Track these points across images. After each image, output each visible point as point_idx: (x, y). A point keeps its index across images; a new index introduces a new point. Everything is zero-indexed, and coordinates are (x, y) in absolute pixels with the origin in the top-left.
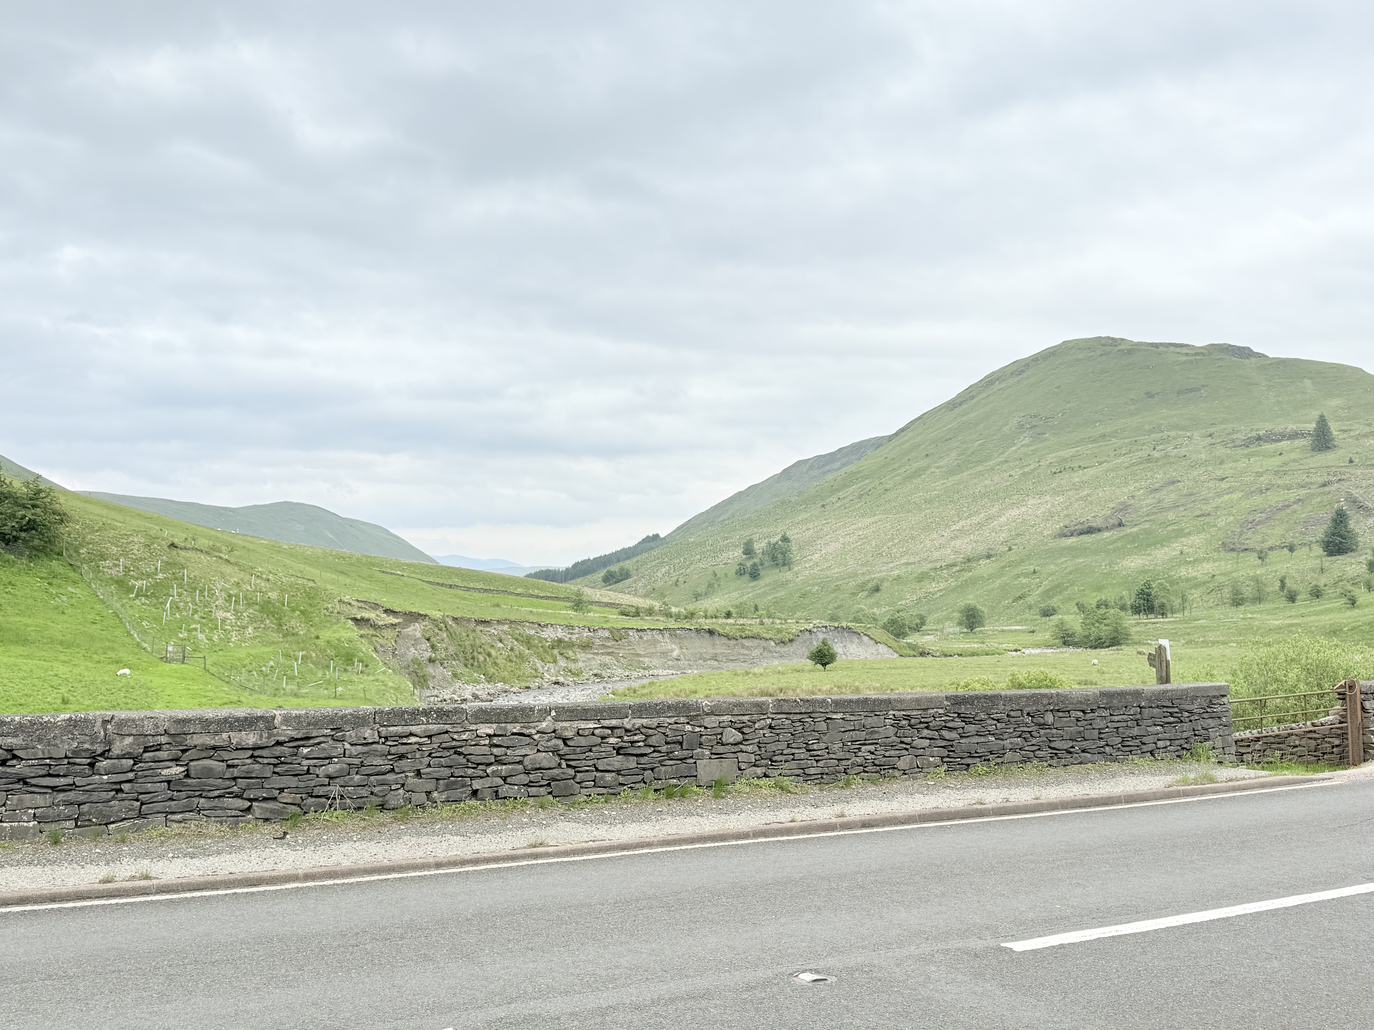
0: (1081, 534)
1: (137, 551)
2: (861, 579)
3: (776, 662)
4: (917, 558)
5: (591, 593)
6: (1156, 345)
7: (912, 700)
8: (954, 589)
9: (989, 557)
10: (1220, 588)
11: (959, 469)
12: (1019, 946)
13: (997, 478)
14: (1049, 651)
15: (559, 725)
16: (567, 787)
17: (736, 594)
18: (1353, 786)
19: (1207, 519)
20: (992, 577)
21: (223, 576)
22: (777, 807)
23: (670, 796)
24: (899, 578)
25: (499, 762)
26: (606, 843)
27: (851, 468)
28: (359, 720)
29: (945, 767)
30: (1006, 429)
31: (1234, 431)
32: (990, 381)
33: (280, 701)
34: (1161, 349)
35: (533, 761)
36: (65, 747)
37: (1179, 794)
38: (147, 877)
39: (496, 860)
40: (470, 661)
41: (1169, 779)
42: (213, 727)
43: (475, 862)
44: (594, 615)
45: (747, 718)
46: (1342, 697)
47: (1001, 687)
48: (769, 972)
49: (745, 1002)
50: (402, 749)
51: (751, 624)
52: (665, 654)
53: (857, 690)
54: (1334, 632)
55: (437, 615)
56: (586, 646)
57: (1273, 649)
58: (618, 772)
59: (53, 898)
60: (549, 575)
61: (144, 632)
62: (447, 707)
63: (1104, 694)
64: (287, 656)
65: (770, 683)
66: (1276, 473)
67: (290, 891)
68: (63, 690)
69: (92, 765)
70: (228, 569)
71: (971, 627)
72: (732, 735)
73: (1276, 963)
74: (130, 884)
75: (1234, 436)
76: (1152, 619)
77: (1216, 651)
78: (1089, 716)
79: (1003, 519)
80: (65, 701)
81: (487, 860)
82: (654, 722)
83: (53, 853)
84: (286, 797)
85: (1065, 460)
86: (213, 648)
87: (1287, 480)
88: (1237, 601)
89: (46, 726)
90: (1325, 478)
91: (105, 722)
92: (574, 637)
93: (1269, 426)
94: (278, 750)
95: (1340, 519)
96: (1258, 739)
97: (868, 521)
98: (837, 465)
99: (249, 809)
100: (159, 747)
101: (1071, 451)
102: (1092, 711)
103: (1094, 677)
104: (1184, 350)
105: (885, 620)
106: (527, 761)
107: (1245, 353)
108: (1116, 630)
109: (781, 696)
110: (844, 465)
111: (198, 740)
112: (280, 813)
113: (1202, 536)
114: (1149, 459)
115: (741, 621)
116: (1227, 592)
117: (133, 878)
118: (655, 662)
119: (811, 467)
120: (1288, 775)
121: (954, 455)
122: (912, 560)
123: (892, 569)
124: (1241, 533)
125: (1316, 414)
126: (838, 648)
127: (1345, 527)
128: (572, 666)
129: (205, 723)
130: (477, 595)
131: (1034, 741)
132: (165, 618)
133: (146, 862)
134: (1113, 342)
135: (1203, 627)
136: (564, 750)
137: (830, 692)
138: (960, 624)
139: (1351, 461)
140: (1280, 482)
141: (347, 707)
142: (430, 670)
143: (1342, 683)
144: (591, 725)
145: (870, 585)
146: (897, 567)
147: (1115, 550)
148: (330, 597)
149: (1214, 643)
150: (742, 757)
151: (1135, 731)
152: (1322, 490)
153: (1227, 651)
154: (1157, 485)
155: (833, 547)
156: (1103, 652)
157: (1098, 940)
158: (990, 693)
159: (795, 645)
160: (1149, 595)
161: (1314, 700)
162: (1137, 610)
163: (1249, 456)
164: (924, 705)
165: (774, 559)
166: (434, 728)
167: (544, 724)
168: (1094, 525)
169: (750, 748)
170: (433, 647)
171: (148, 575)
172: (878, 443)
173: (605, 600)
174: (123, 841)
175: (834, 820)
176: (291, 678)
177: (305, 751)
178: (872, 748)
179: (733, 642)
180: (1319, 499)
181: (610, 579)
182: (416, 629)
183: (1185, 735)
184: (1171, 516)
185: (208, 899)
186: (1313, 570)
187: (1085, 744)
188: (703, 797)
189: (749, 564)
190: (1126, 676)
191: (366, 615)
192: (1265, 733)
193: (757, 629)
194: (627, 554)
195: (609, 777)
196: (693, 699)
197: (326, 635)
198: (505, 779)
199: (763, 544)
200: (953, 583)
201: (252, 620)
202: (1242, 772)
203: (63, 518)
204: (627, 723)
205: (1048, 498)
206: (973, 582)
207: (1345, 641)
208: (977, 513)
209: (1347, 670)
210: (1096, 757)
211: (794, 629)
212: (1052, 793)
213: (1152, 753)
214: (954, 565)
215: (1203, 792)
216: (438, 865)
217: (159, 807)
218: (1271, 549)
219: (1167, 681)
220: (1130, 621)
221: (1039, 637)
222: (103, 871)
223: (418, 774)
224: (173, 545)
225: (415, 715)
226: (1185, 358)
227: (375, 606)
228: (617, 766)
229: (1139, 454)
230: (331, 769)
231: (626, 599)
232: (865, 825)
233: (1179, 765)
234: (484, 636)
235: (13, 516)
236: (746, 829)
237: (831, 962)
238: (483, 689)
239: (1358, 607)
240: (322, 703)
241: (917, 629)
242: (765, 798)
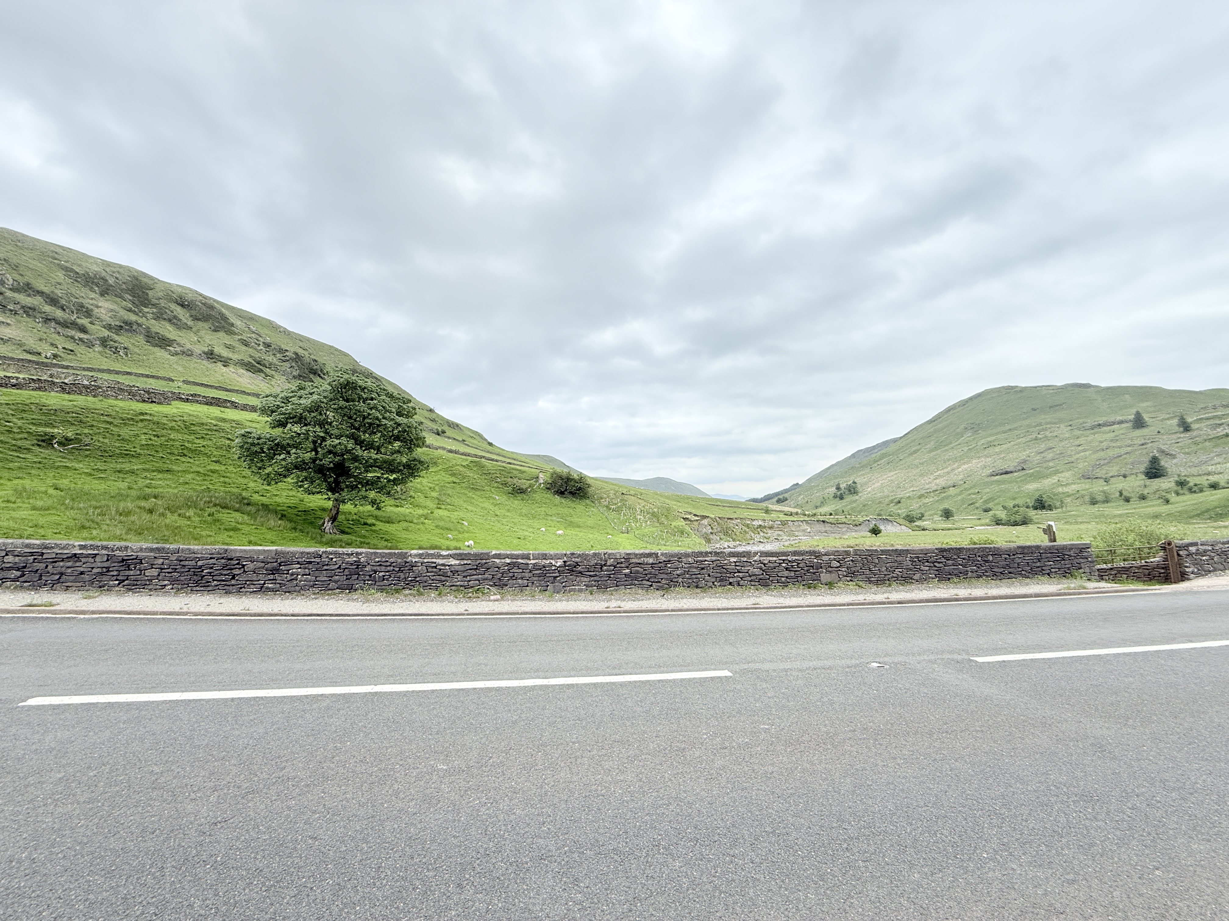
0: (1002, 474)
1: (612, 496)
2: (891, 498)
3: (853, 533)
4: (917, 489)
5: (771, 507)
6: (1036, 387)
7: (919, 550)
8: (938, 501)
9: (954, 486)
10: (1083, 496)
11: (936, 449)
12: (980, 660)
13: (955, 452)
14: (989, 527)
15: (762, 559)
16: (766, 582)
17: (833, 506)
18: (1175, 594)
19: (1072, 464)
20: (956, 495)
21: (639, 504)
22: (858, 594)
23: (809, 588)
24: (909, 497)
25: (739, 572)
26: (784, 605)
27: (882, 452)
28: (687, 555)
29: (937, 579)
30: (958, 430)
31: (1084, 423)
32: (949, 410)
33: (660, 547)
34: (1038, 388)
35: (752, 572)
36: (593, 562)
37: (1065, 594)
38: (620, 607)
39: (741, 609)
40: (726, 533)
41: (1060, 587)
42: (638, 556)
43: (732, 609)
44: (774, 515)
45: (841, 557)
46: (1164, 549)
47: (965, 543)
48: (857, 661)
49: (847, 672)
50: (703, 566)
51: (842, 518)
52: (804, 530)
53: (892, 545)
54: (1156, 516)
55: (713, 516)
56: (771, 528)
57: (1118, 526)
58: (787, 577)
59: (591, 613)
60: (755, 500)
61: (615, 523)
62: (718, 551)
63: (1019, 547)
64: (661, 531)
65: (852, 542)
66: (1112, 441)
67: (666, 615)
68: (591, 543)
69: (601, 568)
70: (640, 501)
71: (947, 517)
72: (835, 564)
73: (1131, 679)
74: (614, 609)
75: (1084, 425)
76: (1044, 511)
77: (1082, 526)
78: (1011, 557)
79: (960, 470)
80: (592, 547)
81: (737, 609)
82: (801, 558)
83: (591, 598)
84: (664, 581)
85: (991, 442)
86: (637, 529)
87: (1118, 444)
88: (1094, 502)
89: (587, 555)
90: (1143, 442)
91: (605, 554)
92: (766, 524)
93: (1105, 419)
94: (660, 565)
95: (1154, 461)
96: (1111, 569)
97: (892, 473)
98: (876, 451)
99: (651, 586)
100: (622, 563)
101: (994, 438)
102: (1014, 555)
103: (1014, 539)
104: (1050, 388)
105: (904, 515)
106: (750, 572)
107: (1087, 386)
108: (1025, 518)
109: (857, 548)
110: (880, 450)
111: (633, 561)
112: (662, 587)
113: (1070, 472)
114: (1036, 439)
115: (837, 517)
116: (1087, 498)
117: (615, 607)
118: (800, 534)
119: (864, 453)
120: (1132, 587)
121: (932, 443)
122: (915, 489)
123: (906, 493)
124: (1093, 470)
125: (1134, 411)
126: (882, 527)
127: (1158, 464)
128: (766, 535)
129: (636, 555)
130: (726, 508)
131: (983, 568)
132: (622, 518)
133: (619, 602)
134: (1012, 388)
135: (1074, 515)
136: (764, 568)
137: (879, 546)
138: (941, 516)
139: (1159, 432)
140: (1114, 445)
141: (682, 550)
142: (711, 536)
143: (1163, 542)
144: (775, 559)
145: (895, 501)
146: (909, 492)
147: (1021, 481)
148: (675, 511)
149: (1081, 523)
150: (840, 573)
151: (1038, 564)
152: (1141, 447)
153: (1090, 526)
154: (1042, 450)
155: (876, 485)
156: (1018, 527)
157: (1024, 660)
158: (958, 547)
159: (862, 526)
160: (1042, 501)
161: (1146, 550)
162: (1036, 508)
163: (1094, 434)
164: (925, 552)
165: (850, 491)
166: (714, 558)
167: (756, 558)
168: (1009, 470)
169: (843, 569)
170: (712, 528)
171: (616, 504)
172: (895, 441)
173: (778, 509)
174: (612, 594)
175: (884, 600)
176: (663, 539)
177: (669, 565)
178: (901, 570)
179: (833, 525)
180: (1140, 452)
181: (779, 501)
182: (705, 522)
183: (1067, 566)
184: (1051, 464)
185: (640, 616)
186: (1140, 486)
187: (1010, 570)
188: (824, 589)
189: (839, 493)
190: (1032, 538)
191: (687, 516)
192: (1115, 566)
193: (844, 520)
194: (786, 491)
195: (783, 579)
196: (817, 549)
197: (674, 524)
198: (741, 578)
199: (845, 485)
200: (936, 498)
201: (649, 519)
202: (1103, 584)
203: (589, 486)
204: (789, 558)
205: (983, 459)
206: (947, 498)
207: (1164, 521)
208: (946, 468)
209: (1166, 535)
210: (1017, 576)
211: (861, 520)
212: (994, 592)
213: (1048, 574)
214: (936, 491)
215: (1080, 594)
216: (719, 609)
217: (622, 583)
218: (1112, 477)
219: (1055, 541)
220: (1032, 513)
221: (983, 521)
222: (606, 604)
223: (709, 575)
224: (623, 494)
225: (707, 553)
226: (1052, 391)
227: (690, 513)
228: (786, 575)
229: (1031, 437)
230: (678, 572)
231: (786, 509)
232: (899, 603)
233: (1065, 581)
234: (731, 524)
235: (574, 486)
236: (844, 602)
237: (886, 659)
238: (732, 544)
239: (1171, 504)
240: (673, 548)
241: (920, 519)
242: (851, 590)
